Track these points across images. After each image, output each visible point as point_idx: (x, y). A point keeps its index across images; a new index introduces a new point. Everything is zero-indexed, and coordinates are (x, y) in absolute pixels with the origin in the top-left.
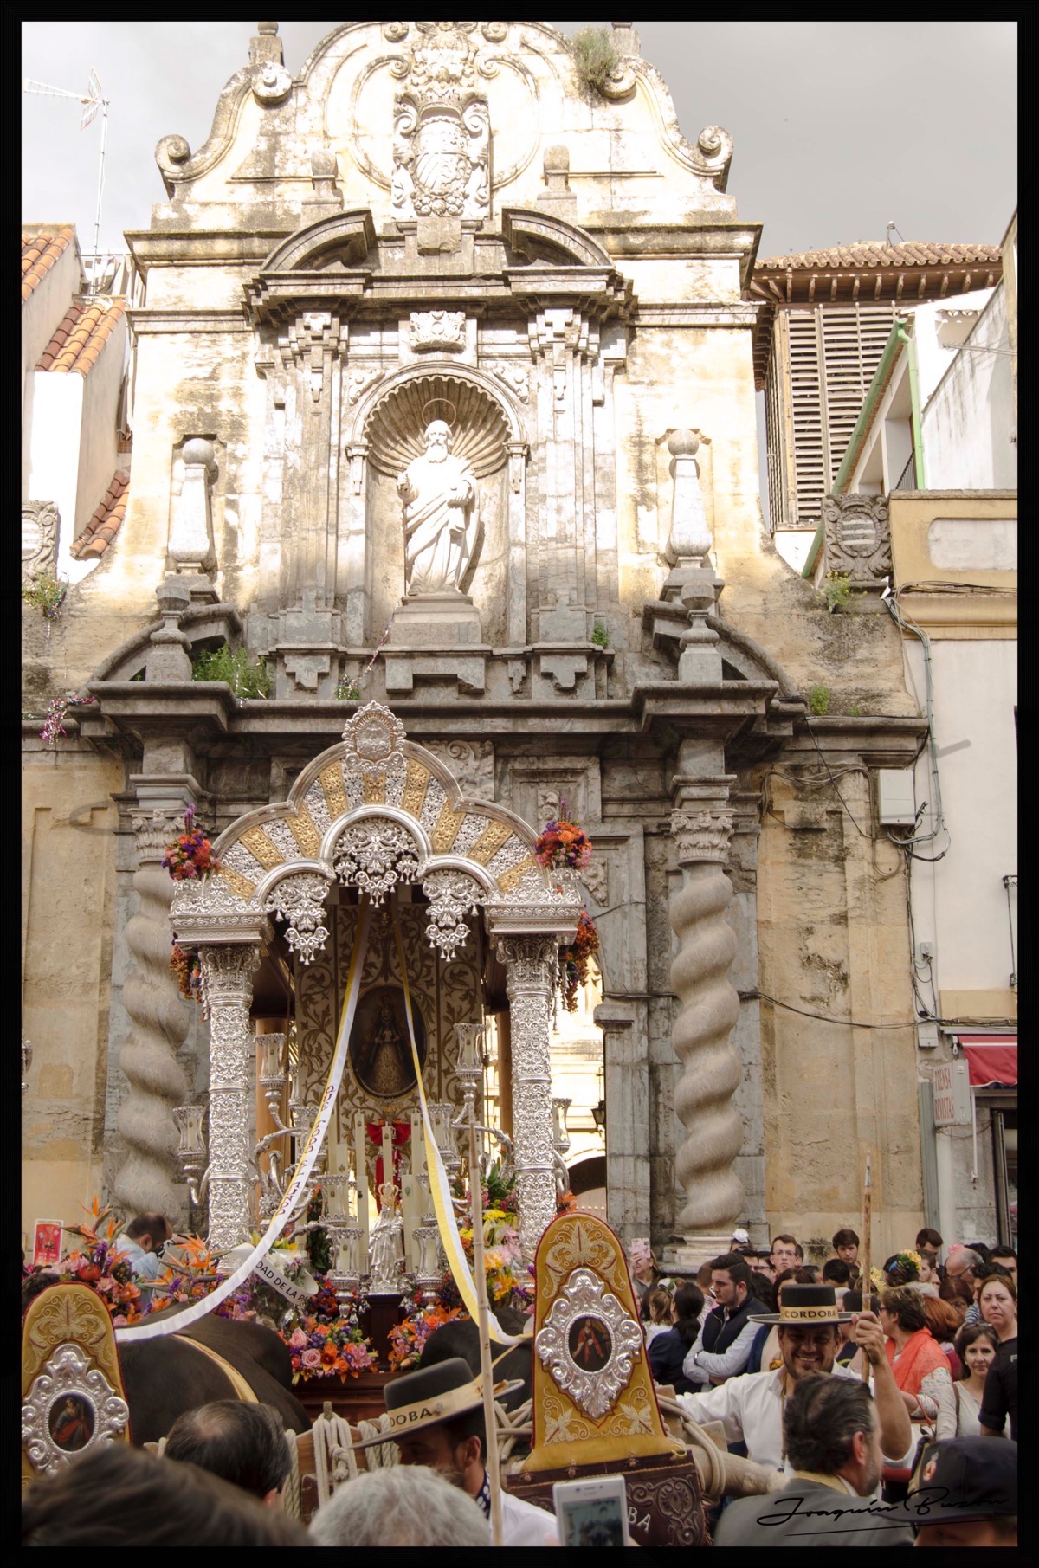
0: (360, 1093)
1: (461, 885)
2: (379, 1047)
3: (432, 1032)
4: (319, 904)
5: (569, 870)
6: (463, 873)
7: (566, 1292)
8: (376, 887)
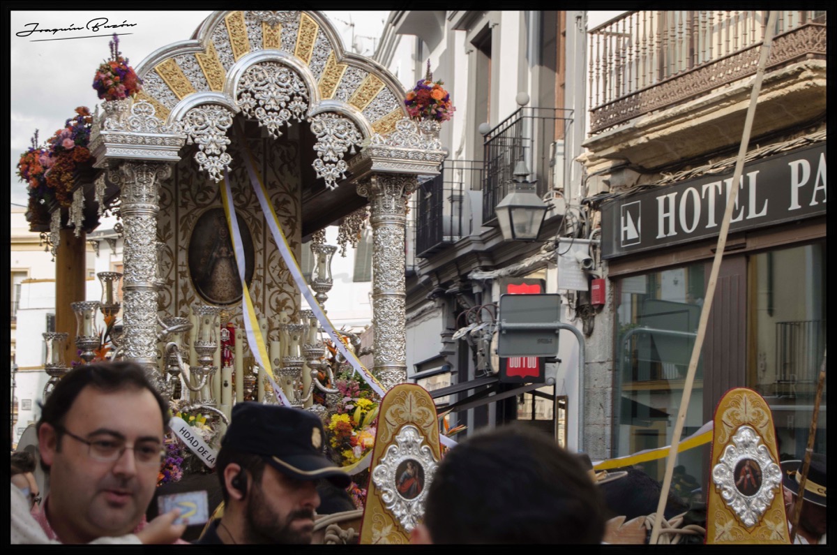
0: (197, 299)
1: (341, 127)
2: (217, 260)
3: (260, 251)
4: (224, 133)
5: (435, 122)
6: (345, 116)
7: (735, 440)
8: (272, 123)
